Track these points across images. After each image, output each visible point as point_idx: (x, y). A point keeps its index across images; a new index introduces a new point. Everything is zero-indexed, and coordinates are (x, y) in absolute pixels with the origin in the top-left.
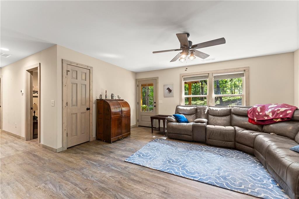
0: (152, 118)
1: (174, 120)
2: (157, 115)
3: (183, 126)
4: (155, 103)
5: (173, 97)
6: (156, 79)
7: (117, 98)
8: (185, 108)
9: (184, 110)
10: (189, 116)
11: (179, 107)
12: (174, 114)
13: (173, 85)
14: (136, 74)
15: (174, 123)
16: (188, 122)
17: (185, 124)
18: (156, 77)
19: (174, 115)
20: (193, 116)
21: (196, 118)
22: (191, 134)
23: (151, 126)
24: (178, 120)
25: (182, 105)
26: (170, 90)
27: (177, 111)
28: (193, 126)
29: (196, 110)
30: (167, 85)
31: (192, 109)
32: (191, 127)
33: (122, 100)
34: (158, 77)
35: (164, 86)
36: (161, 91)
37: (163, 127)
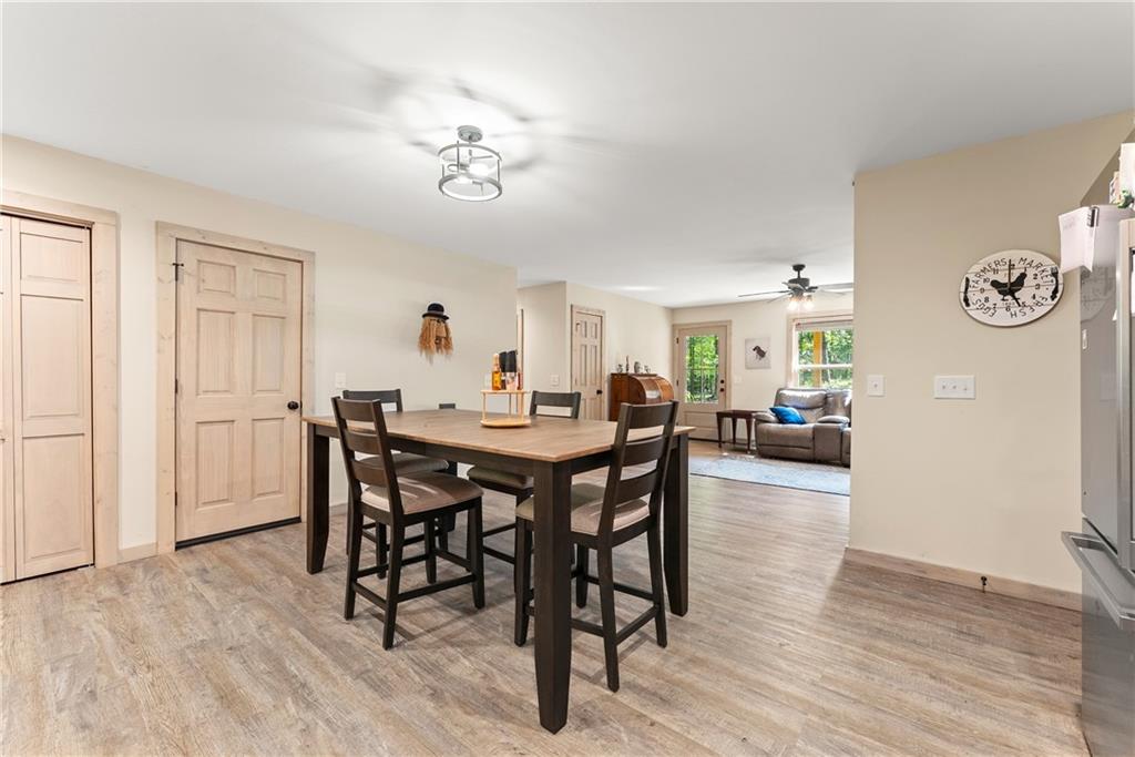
0: (721, 416)
1: (773, 418)
2: (728, 409)
3: (792, 429)
4: (722, 382)
5: (769, 367)
6: (724, 327)
7: (645, 372)
8: (799, 394)
9: (795, 398)
10: (808, 412)
11: (784, 392)
12: (772, 406)
13: (769, 339)
14: (673, 311)
15: (773, 425)
16: (803, 423)
17: (798, 426)
18: (726, 321)
19: (772, 409)
20: (816, 411)
21: (824, 415)
22: (810, 445)
23: (717, 439)
24: (782, 418)
25: (791, 386)
26: (761, 353)
27: (779, 398)
28: (815, 430)
29: (826, 397)
30: (753, 340)
31: (816, 396)
32: (811, 432)
33: (655, 375)
34: (730, 321)
35: (747, 341)
36: (739, 354)
37: (746, 437)
